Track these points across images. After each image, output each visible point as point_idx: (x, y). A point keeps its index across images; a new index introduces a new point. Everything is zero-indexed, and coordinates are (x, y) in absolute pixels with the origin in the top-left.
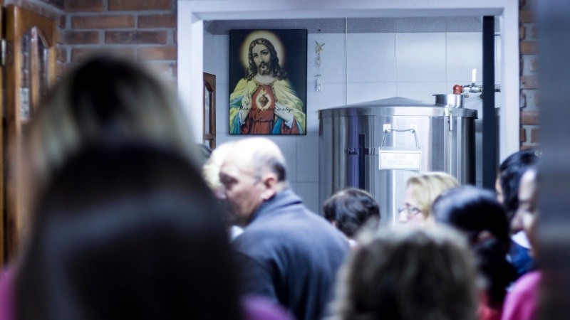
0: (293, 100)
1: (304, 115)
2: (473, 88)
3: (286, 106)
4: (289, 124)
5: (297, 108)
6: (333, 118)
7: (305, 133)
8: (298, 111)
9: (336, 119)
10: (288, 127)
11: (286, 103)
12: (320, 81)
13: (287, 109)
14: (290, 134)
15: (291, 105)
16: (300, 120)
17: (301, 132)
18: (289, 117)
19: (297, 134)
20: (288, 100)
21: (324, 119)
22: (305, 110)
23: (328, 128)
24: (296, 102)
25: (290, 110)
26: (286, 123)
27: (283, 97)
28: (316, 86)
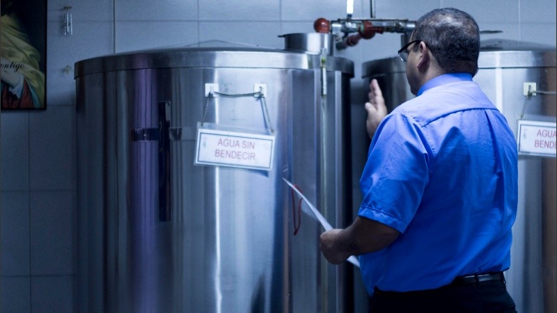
0: (23, 50)
1: (42, 74)
2: (349, 25)
3: (12, 59)
4: (17, 91)
5: (31, 63)
6: (105, 73)
7: (44, 107)
8: (32, 69)
9: (110, 75)
10: (15, 97)
11: (11, 54)
12: (70, 18)
13: (12, 65)
14: (19, 108)
15: (19, 58)
16: (35, 84)
17: (37, 104)
18: (16, 80)
19: (30, 109)
20: (14, 50)
21: (87, 78)
22: (43, 67)
23: (94, 93)
24: (28, 53)
25: (18, 67)
26: (10, 89)
27: (8, 46)
28: (63, 25)
